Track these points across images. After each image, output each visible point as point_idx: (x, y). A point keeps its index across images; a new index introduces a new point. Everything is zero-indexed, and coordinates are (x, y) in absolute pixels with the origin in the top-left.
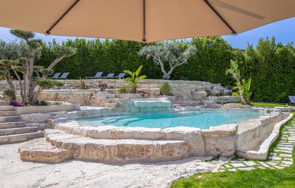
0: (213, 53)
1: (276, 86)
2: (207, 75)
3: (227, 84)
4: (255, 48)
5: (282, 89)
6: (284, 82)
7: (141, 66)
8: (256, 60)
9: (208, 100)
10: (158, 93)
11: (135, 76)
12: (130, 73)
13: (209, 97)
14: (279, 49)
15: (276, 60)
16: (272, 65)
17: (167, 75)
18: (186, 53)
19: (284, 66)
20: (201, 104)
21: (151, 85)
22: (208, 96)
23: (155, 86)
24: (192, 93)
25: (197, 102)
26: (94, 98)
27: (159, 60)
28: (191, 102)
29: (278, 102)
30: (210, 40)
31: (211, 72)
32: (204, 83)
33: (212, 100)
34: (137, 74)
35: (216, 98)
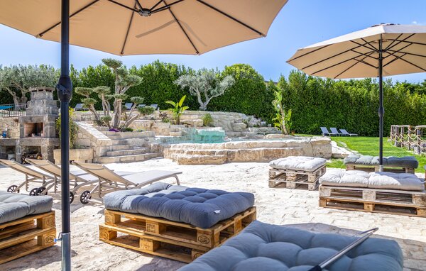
0: (247, 84)
1: (308, 117)
2: (241, 107)
3: (260, 116)
4: (287, 79)
5: (314, 121)
6: (315, 114)
7: (185, 96)
8: (289, 92)
9: (248, 131)
10: (201, 124)
11: (179, 107)
12: (173, 103)
13: (249, 129)
14: (310, 82)
15: (308, 92)
16: (304, 97)
17: (203, 105)
18: (224, 84)
19: (315, 98)
20: (242, 135)
21: (192, 117)
22: (247, 127)
23: (196, 117)
24: (231, 124)
25: (238, 133)
26: (155, 128)
27: (197, 91)
28: (233, 134)
29: (309, 133)
30: (243, 70)
31: (245, 103)
32: (240, 114)
33: (252, 131)
34: (180, 106)
35: (256, 129)
